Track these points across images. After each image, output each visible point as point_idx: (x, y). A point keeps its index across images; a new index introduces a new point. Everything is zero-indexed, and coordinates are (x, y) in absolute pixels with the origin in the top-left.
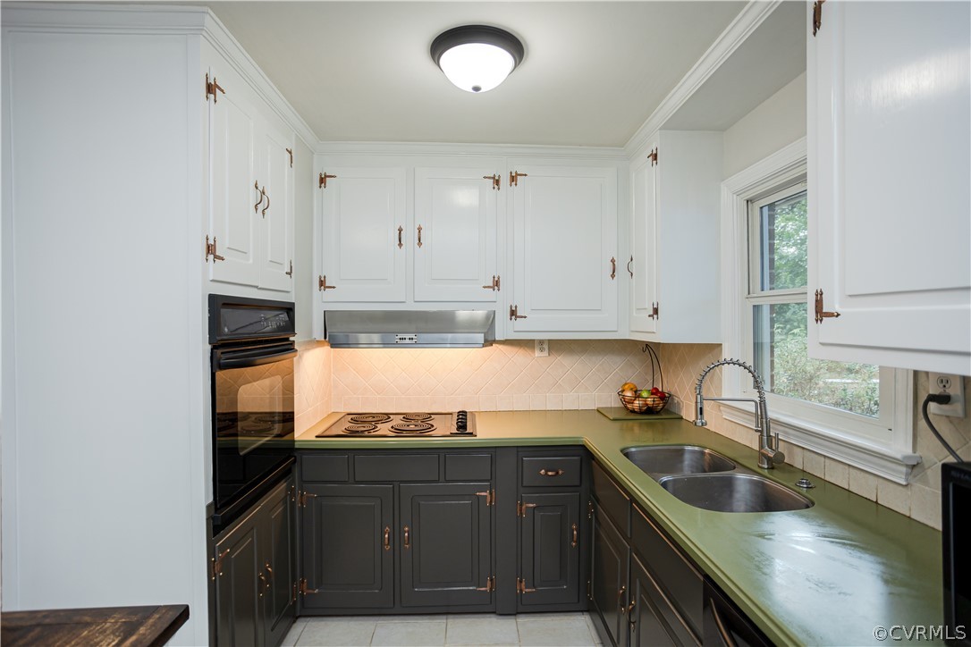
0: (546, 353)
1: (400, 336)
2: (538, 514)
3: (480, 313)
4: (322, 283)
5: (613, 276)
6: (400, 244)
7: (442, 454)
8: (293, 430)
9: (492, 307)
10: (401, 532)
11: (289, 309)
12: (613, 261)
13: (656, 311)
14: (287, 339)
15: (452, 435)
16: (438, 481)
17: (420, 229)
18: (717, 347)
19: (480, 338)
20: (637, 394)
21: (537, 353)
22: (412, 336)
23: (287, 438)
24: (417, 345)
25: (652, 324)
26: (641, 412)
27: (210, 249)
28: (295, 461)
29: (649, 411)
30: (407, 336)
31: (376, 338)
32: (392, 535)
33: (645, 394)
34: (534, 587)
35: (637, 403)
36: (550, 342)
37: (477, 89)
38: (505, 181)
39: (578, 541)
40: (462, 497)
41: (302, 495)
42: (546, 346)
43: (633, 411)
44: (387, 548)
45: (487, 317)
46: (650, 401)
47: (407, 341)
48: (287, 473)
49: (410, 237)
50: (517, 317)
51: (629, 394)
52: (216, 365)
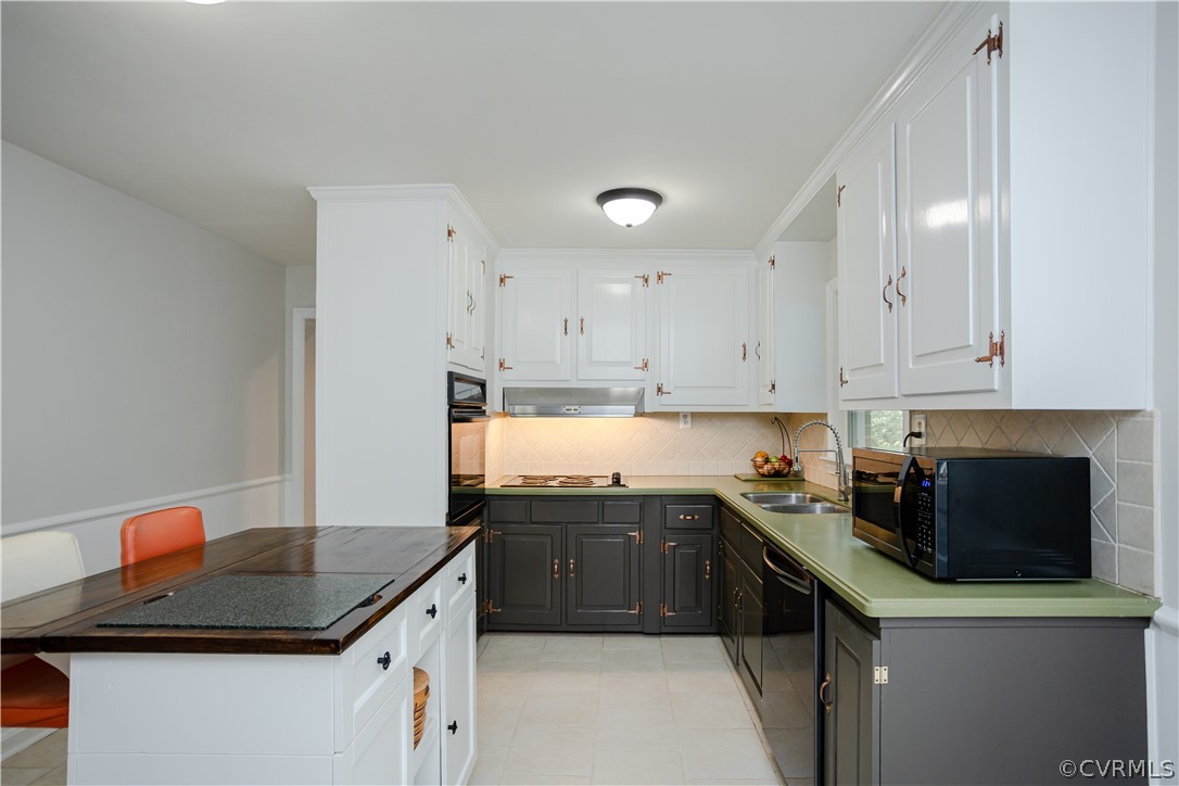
0: (689, 425)
1: (567, 407)
2: (678, 551)
3: (632, 389)
4: (501, 365)
5: (744, 358)
6: (566, 333)
7: (601, 500)
8: (484, 482)
9: (642, 385)
10: (568, 564)
11: (483, 385)
12: (744, 346)
13: (773, 387)
14: (480, 408)
15: (609, 486)
16: (597, 523)
17: (582, 321)
18: (824, 415)
19: (632, 409)
20: (767, 461)
21: (681, 425)
22: (577, 407)
23: (480, 486)
24: (580, 415)
25: (770, 397)
26: (770, 476)
27: (449, 341)
28: (485, 504)
29: (777, 474)
30: (573, 408)
31: (530, 409)
32: (560, 566)
33: (774, 460)
34: (675, 611)
35: (767, 468)
36: (693, 415)
37: (629, 226)
38: (653, 279)
39: (711, 573)
40: (615, 535)
41: (489, 532)
42: (689, 419)
43: (763, 475)
44: (556, 576)
45: (639, 393)
46: (777, 465)
47: (573, 412)
48: (478, 513)
49: (573, 326)
50: (662, 393)
51: (759, 459)
52: (452, 420)
